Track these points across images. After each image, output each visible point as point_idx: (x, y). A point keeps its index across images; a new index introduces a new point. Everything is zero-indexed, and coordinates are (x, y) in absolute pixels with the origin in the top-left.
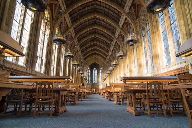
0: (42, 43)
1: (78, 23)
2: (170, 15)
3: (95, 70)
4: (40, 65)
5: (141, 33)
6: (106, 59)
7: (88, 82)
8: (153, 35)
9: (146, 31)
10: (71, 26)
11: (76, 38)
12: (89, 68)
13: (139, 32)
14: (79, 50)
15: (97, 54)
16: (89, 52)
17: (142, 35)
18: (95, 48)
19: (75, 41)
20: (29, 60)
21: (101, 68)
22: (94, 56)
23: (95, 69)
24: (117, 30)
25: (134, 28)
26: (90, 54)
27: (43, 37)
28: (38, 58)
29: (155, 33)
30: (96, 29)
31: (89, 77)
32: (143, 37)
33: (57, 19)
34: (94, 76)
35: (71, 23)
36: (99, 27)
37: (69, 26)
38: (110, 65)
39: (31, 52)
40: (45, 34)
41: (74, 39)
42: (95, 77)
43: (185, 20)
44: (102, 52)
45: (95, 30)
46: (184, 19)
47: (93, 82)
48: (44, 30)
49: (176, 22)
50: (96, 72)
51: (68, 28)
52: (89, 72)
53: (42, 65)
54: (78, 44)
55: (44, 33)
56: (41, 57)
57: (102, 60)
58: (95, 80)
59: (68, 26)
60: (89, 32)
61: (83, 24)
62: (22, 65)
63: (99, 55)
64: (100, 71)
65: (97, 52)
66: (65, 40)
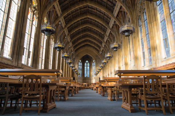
0: (30, 33)
1: (69, 12)
2: (169, 3)
3: (87, 63)
4: (27, 58)
5: (138, 23)
6: (99, 51)
7: (79, 76)
8: (150, 25)
9: (143, 21)
10: (61, 15)
11: (66, 28)
12: (80, 61)
13: (135, 22)
14: (69, 41)
15: (89, 45)
17: (139, 25)
18: (87, 38)
19: (66, 32)
20: (15, 51)
21: (94, 61)
22: (86, 48)
23: (87, 62)
24: (112, 19)
25: (130, 17)
26: (82, 45)
27: (30, 27)
28: (25, 49)
30: (88, 18)
31: (80, 70)
32: (139, 27)
33: (46, 7)
34: (85, 69)
35: (61, 11)
36: (92, 16)
37: (59, 15)
38: (104, 58)
40: (32, 24)
41: (64, 29)
42: (87, 70)
44: (94, 44)
47: (85, 76)
48: (31, 20)
50: (88, 64)
51: (58, 17)
52: (81, 65)
53: (30, 58)
54: (68, 34)
55: (31, 22)
56: (28, 48)
58: (87, 74)
59: (57, 15)
60: (80, 22)
61: (74, 13)
62: (8, 57)
63: (92, 46)
64: (93, 64)
65: (89, 44)
66: (55, 30)
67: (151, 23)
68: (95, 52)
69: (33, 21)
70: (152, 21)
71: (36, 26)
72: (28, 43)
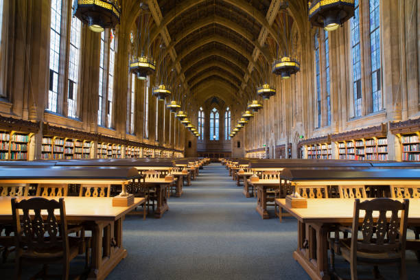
0: (106, 68)
1: (176, 15)
2: (371, 11)
3: (215, 113)
4: (104, 114)
5: (312, 42)
6: (239, 90)
7: (199, 138)
8: (334, 52)
9: (322, 39)
10: (163, 22)
11: (173, 47)
12: (201, 109)
13: (308, 39)
15: (219, 78)
16: (201, 74)
17: (315, 46)
18: (216, 64)
19: (172, 54)
20: (85, 106)
21: (228, 109)
22: (212, 83)
23: (215, 110)
24: (263, 29)
25: (298, 29)
26: (204, 77)
27: (106, 55)
28: (100, 98)
29: (337, 48)
30: (216, 25)
31: (201, 127)
32: (315, 51)
34: (212, 125)
35: (160, 15)
36: (224, 20)
37: (158, 22)
39: (86, 90)
40: (109, 48)
41: (168, 49)
42: (214, 127)
43: (393, 30)
44: (229, 74)
45: (214, 27)
46: (391, 30)
47: (212, 139)
48: (107, 39)
49: (379, 29)
50: (217, 116)
51: (156, 26)
52: (203, 116)
53: (109, 113)
55: (106, 45)
56: (105, 96)
57: (229, 91)
58: (214, 134)
59: (154, 22)
61: (188, 16)
62: (74, 117)
63: (224, 80)
64: (226, 114)
65: (220, 75)
66: (154, 68)
67: (336, 48)
68: (230, 90)
69: (109, 42)
70: (337, 45)
71: (116, 50)
72: (105, 86)
